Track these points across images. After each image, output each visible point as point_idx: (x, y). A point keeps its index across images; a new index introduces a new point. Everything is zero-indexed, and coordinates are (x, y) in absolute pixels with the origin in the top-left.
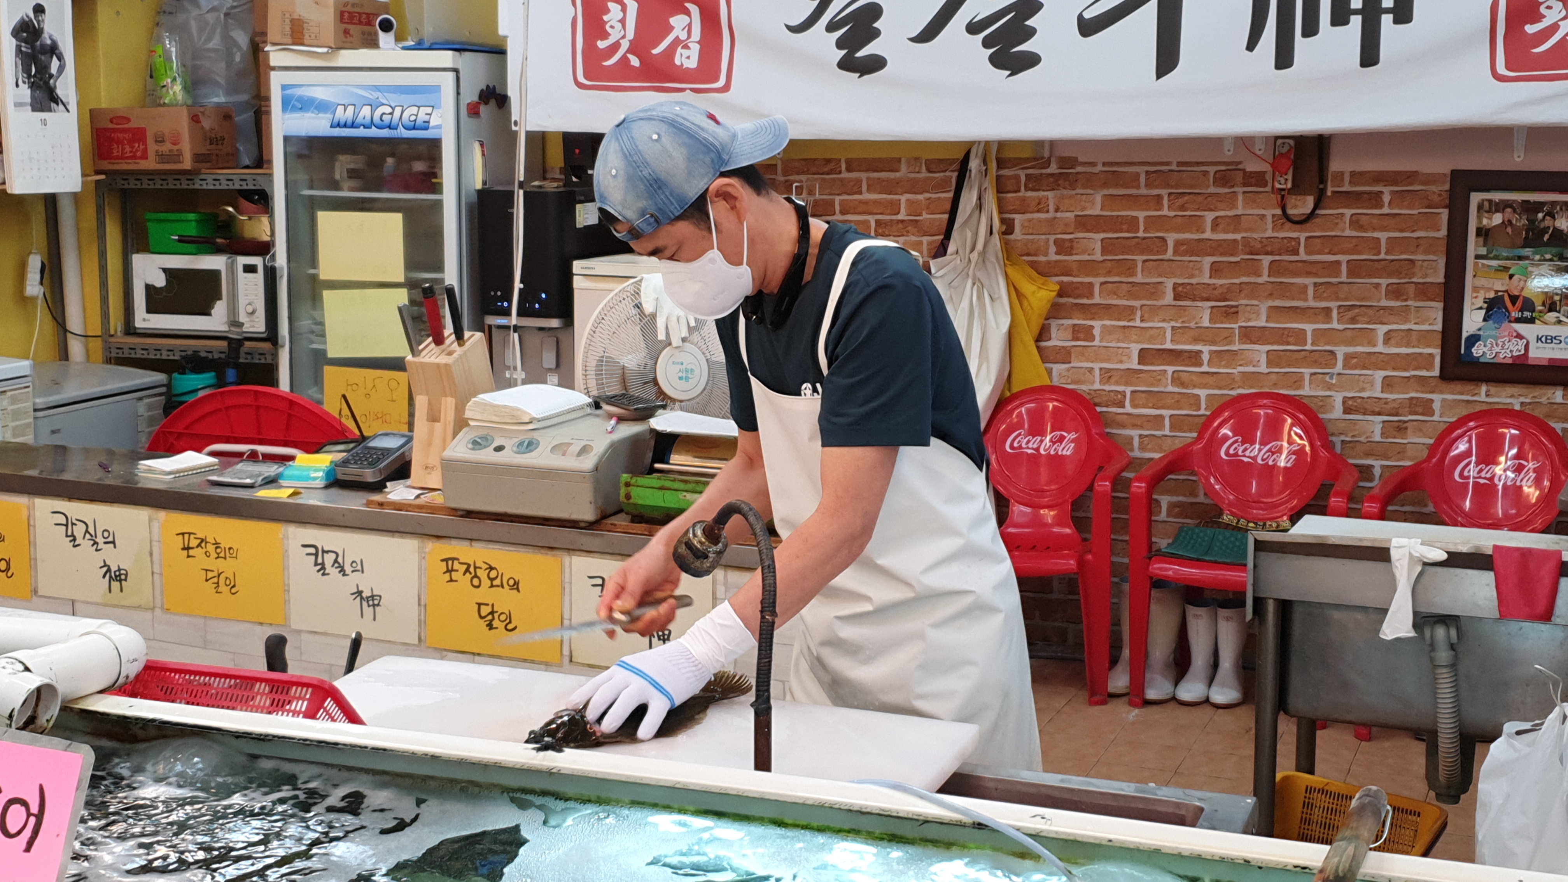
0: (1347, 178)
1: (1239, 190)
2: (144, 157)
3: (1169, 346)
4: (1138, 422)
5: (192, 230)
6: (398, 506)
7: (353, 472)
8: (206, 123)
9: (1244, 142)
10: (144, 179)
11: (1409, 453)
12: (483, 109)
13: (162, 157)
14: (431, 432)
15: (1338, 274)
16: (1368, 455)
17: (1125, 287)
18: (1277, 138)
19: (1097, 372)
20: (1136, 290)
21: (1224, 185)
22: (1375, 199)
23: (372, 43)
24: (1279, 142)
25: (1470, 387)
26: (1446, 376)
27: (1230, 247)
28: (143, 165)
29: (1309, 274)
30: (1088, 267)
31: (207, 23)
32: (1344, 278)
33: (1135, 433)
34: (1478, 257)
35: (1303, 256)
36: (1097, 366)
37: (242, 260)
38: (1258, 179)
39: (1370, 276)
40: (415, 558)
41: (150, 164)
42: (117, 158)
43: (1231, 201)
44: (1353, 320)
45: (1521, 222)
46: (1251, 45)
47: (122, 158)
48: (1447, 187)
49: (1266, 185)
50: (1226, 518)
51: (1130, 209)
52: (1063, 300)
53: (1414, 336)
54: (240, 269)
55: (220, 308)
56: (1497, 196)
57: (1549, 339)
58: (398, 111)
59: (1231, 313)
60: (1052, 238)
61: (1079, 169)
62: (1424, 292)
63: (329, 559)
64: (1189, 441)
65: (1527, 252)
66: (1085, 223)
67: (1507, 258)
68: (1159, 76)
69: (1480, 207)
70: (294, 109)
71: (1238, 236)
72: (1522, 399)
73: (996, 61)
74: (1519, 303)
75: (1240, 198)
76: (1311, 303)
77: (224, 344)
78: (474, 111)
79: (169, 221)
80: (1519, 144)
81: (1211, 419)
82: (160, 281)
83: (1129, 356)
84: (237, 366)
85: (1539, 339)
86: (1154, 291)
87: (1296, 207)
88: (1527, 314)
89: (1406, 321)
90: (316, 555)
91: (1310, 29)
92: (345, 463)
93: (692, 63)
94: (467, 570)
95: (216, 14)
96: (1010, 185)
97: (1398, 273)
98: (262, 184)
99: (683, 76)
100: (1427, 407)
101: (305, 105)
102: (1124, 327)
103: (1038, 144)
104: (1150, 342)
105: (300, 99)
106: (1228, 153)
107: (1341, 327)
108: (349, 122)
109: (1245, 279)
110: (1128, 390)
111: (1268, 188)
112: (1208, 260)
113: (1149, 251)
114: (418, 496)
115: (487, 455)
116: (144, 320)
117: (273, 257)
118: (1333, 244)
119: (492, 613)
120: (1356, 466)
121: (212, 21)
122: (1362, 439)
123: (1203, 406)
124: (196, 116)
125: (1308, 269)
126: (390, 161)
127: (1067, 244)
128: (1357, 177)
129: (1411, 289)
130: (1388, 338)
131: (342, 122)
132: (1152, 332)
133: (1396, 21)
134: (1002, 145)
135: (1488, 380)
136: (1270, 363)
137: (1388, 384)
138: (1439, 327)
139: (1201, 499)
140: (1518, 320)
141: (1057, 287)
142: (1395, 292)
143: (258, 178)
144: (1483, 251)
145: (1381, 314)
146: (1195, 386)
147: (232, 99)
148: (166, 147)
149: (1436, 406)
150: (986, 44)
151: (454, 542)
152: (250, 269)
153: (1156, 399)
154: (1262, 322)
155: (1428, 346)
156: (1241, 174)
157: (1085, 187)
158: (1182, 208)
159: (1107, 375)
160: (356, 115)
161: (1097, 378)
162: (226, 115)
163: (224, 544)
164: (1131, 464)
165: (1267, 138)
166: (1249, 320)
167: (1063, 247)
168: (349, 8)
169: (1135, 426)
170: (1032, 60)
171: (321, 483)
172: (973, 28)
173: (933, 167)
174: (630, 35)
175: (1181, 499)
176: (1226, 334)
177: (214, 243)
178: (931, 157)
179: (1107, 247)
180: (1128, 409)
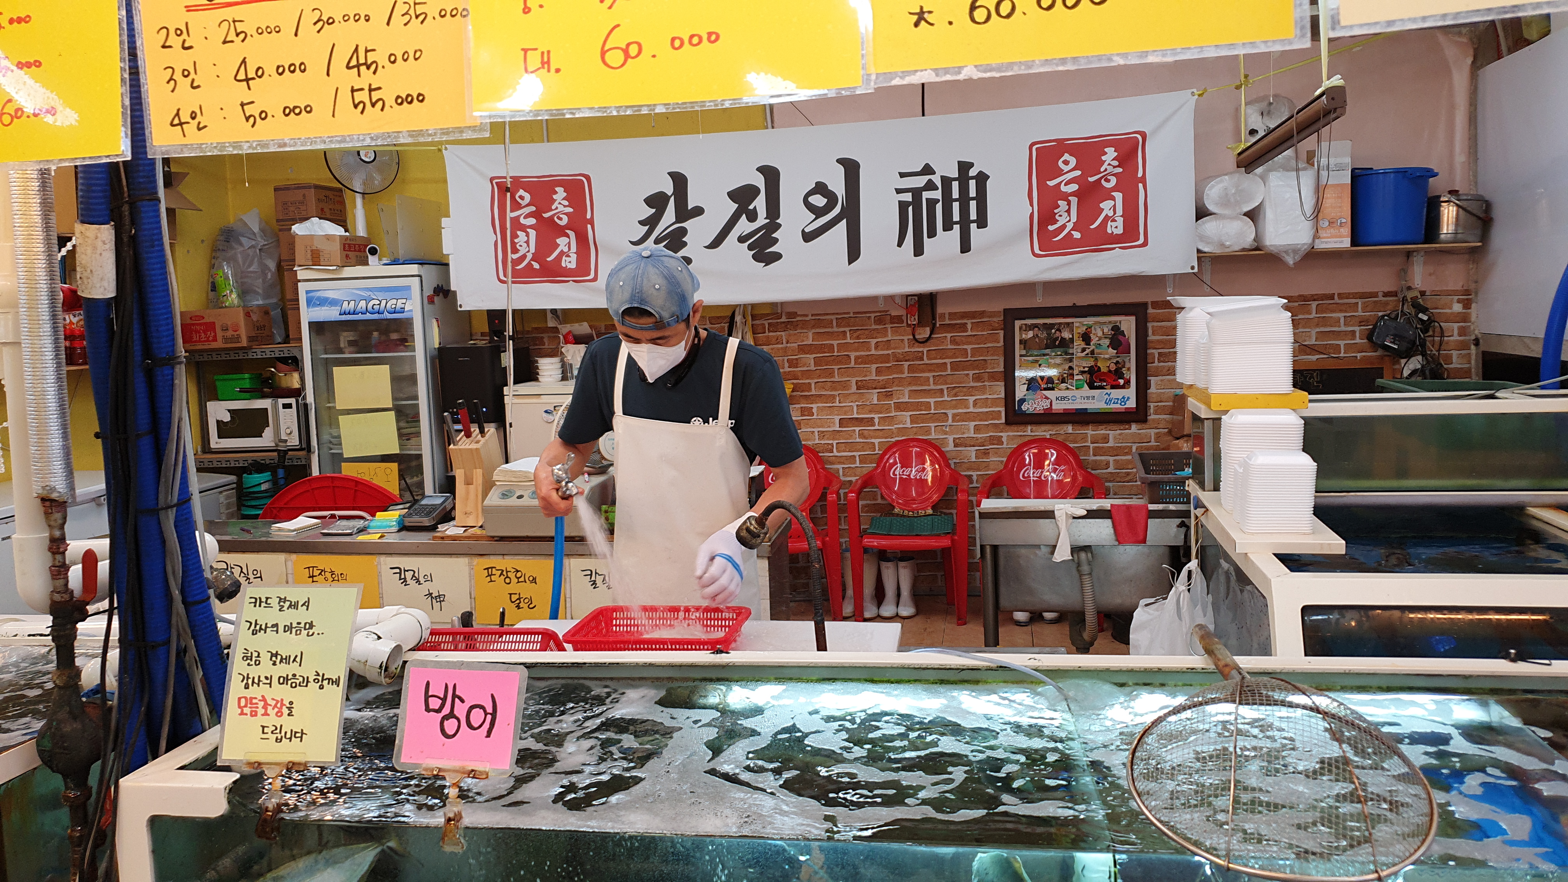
0: (947, 316)
1: (889, 326)
2: (215, 339)
3: (855, 416)
4: (840, 460)
5: (247, 384)
6: (454, 538)
7: (416, 520)
8: (255, 317)
9: (890, 298)
10: (214, 354)
11: (992, 467)
12: (436, 298)
13: (226, 340)
14: (468, 493)
15: (946, 370)
16: (969, 469)
17: (829, 384)
18: (907, 296)
19: (817, 434)
20: (835, 386)
21: (879, 324)
22: (963, 328)
23: (365, 263)
24: (909, 298)
25: (1022, 427)
26: (1008, 422)
27: (885, 359)
28: (214, 345)
29: (930, 371)
30: (807, 374)
31: (249, 255)
32: (949, 372)
33: (840, 467)
34: (1021, 356)
35: (926, 361)
36: (816, 430)
37: (281, 401)
38: (898, 319)
39: (963, 370)
40: (467, 569)
41: (219, 344)
42: (195, 342)
43: (884, 332)
44: (956, 395)
45: (1043, 335)
46: (900, 244)
47: (200, 341)
48: (1002, 318)
49: (903, 322)
50: (897, 510)
51: (829, 340)
52: (795, 393)
53: (989, 401)
54: (281, 406)
55: (268, 433)
56: (1029, 322)
57: (1063, 398)
58: (383, 303)
59: (889, 395)
60: (786, 358)
61: (799, 318)
62: (993, 377)
63: (409, 575)
64: (871, 469)
65: (1048, 351)
66: (803, 349)
67: (1037, 356)
68: (850, 264)
69: (1020, 328)
70: (315, 305)
71: (890, 352)
72: (1051, 432)
73: (756, 258)
74: (1045, 380)
75: (889, 330)
76: (932, 387)
77: (276, 454)
78: (431, 300)
79: (233, 380)
80: (1040, 291)
81: (882, 456)
82: (227, 418)
83: (834, 423)
84: (284, 467)
85: (1057, 399)
86: (845, 385)
87: (920, 334)
88: (1050, 385)
89: (984, 394)
90: (400, 573)
91: (932, 234)
92: (409, 515)
93: (573, 265)
94: (501, 574)
95: (253, 250)
96: (760, 329)
97: (977, 368)
98: (295, 353)
99: (568, 273)
100: (999, 441)
101: (323, 302)
102: (830, 407)
103: (773, 305)
104: (845, 414)
105: (319, 298)
106: (881, 306)
107: (949, 399)
108: (352, 311)
109: (895, 376)
110: (835, 442)
111: (905, 324)
112: (874, 366)
113: (840, 363)
114: (465, 531)
115: (513, 501)
116: (216, 442)
117: (304, 398)
118: (942, 353)
119: (519, 599)
120: (966, 476)
121: (251, 254)
122: (966, 461)
123: (877, 448)
124: (249, 313)
125: (930, 368)
126: (375, 334)
127: (795, 362)
128: (952, 315)
129: (986, 376)
130: (975, 403)
131: (347, 311)
132: (845, 409)
133: (978, 228)
134: (754, 306)
135: (1031, 423)
136: (912, 422)
137: (977, 429)
138: (1003, 395)
139: (879, 501)
140: (1045, 389)
141: (792, 386)
142: (977, 378)
143: (290, 349)
144: (1024, 352)
145: (971, 391)
146: (872, 438)
147: (267, 301)
148: (230, 333)
149: (1004, 440)
150: (750, 248)
151: (492, 557)
152: (287, 406)
153: (851, 446)
154: (906, 399)
155: (997, 406)
156: (889, 317)
157: (802, 328)
158: (858, 338)
159: (822, 435)
160: (356, 306)
161: (817, 437)
162: (265, 311)
163: (338, 572)
164: (843, 484)
165: (902, 296)
166: (899, 398)
167: (793, 363)
168: (348, 242)
169: (840, 463)
170: (777, 257)
171: (395, 529)
172: (742, 239)
173: (713, 321)
174: (533, 250)
175: (869, 502)
176: (886, 407)
177: (262, 392)
178: (713, 315)
179: (817, 361)
180: (835, 453)
